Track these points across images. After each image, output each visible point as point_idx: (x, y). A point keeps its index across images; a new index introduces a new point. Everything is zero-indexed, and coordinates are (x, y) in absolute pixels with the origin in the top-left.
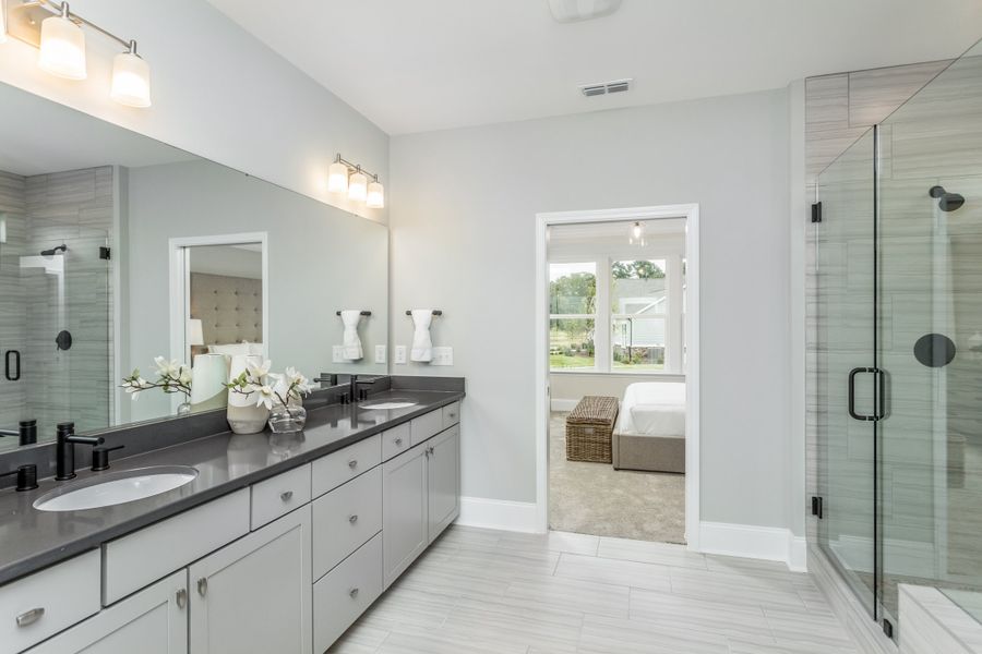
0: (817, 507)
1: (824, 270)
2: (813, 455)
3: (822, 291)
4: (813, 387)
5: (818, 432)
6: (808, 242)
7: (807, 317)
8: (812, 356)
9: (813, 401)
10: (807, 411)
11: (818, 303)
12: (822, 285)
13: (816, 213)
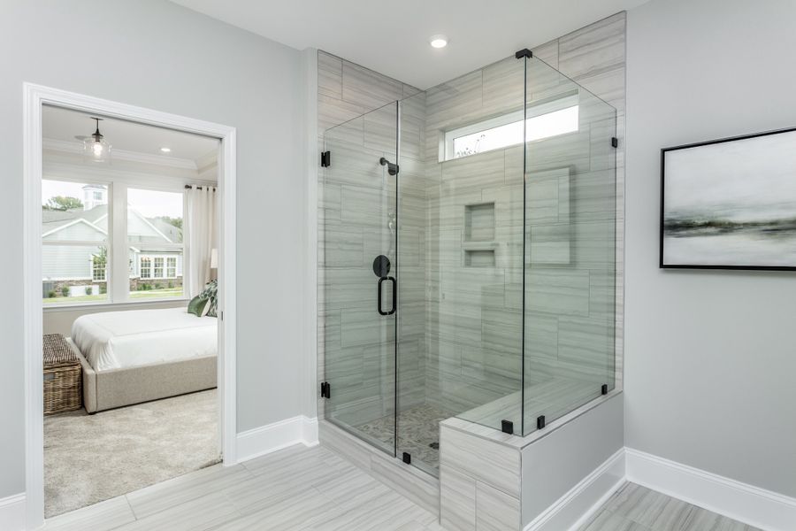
0: (325, 390)
1: (329, 205)
2: (321, 350)
3: (327, 222)
4: (321, 297)
5: (325, 332)
6: (319, 182)
7: (318, 241)
8: (321, 272)
9: (322, 308)
10: (318, 316)
11: (325, 230)
12: (327, 217)
13: (325, 160)
